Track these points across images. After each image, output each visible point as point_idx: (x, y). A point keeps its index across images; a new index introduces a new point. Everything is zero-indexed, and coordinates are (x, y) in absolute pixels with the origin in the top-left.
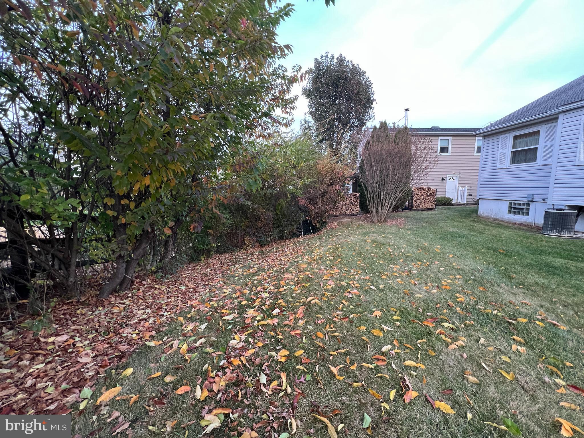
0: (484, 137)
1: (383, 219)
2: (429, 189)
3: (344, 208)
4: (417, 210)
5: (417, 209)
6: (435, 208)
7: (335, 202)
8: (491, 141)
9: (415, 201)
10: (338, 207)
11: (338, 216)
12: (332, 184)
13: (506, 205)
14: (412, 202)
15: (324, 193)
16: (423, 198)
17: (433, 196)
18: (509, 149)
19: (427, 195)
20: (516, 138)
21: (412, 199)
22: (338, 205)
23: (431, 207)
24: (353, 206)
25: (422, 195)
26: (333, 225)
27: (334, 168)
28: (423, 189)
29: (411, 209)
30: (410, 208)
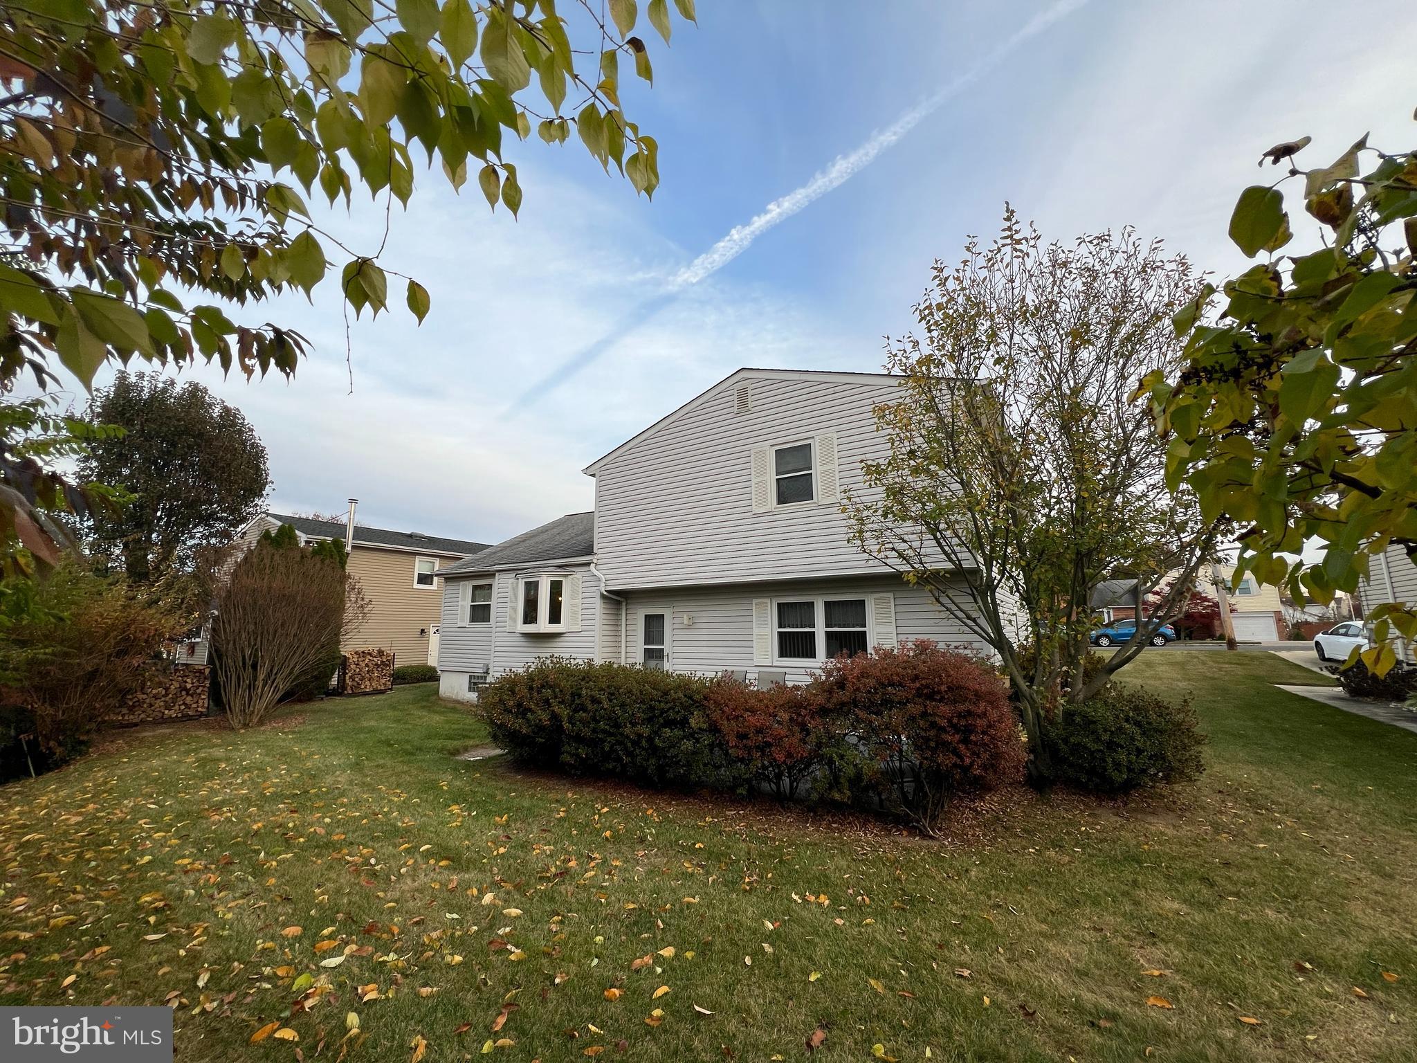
0: (446, 579)
1: (255, 720)
2: (381, 653)
3: (159, 703)
4: (354, 695)
5: (353, 693)
6: (391, 689)
7: (124, 693)
8: (452, 586)
9: (350, 677)
10: (140, 703)
11: (136, 725)
12: (121, 654)
13: (466, 678)
14: (344, 680)
15: (93, 676)
16: (368, 671)
17: (388, 665)
18: (468, 603)
19: (377, 664)
20: (475, 588)
21: (345, 674)
22: (140, 696)
23: (383, 688)
24: (189, 698)
25: (367, 665)
26: (112, 748)
27: (134, 621)
28: (370, 654)
29: (340, 694)
30: (339, 691)
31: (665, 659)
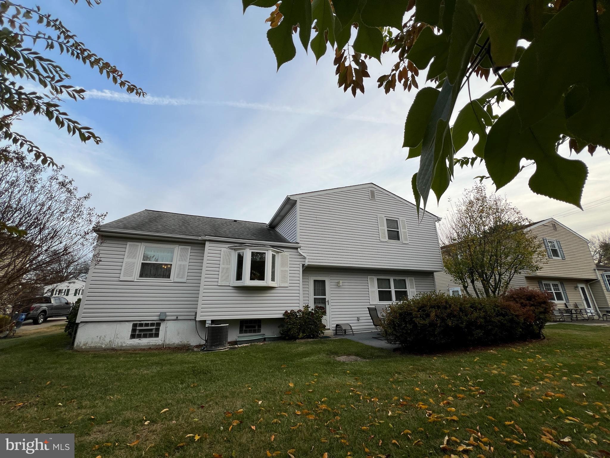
18: (138, 260)
31: (327, 303)
